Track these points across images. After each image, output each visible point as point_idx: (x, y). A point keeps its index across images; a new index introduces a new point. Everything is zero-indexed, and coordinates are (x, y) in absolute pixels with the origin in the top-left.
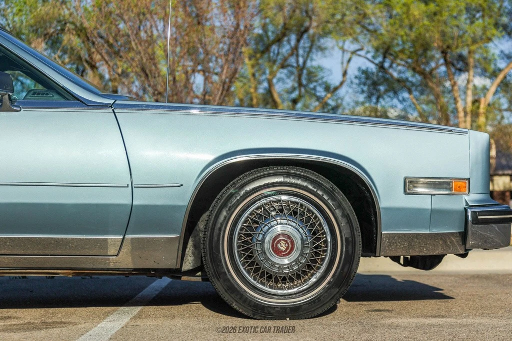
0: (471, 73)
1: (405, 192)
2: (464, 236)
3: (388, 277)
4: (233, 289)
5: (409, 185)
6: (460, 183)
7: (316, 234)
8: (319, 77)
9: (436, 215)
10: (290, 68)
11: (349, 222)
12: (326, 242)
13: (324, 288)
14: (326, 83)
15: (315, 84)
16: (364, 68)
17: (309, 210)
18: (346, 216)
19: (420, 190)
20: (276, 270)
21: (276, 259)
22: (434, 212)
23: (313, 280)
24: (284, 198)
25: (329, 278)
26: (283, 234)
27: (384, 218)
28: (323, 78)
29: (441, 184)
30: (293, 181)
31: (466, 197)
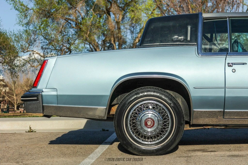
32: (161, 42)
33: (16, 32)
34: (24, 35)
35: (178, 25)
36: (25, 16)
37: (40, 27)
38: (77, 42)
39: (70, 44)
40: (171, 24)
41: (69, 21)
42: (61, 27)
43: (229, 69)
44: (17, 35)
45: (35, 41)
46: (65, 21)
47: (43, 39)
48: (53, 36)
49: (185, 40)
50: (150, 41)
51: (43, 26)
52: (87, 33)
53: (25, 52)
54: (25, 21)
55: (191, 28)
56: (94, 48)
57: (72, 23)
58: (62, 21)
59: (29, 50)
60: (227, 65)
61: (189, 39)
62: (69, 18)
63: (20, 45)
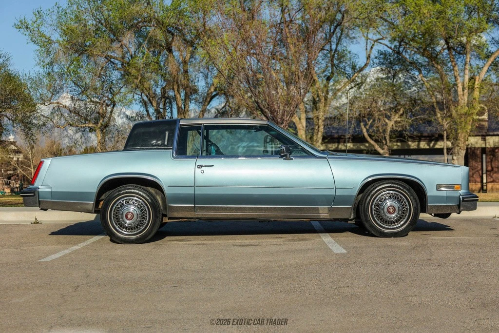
0: (469, 56)
1: (437, 190)
2: (459, 206)
3: (423, 220)
4: (372, 226)
5: (438, 187)
6: (458, 186)
7: (403, 206)
9: (448, 198)
10: (326, 52)
11: (416, 201)
12: (407, 208)
13: (407, 226)
14: (352, 64)
15: (344, 64)
16: (382, 51)
17: (401, 197)
18: (414, 199)
19: (443, 189)
20: (388, 219)
21: (389, 215)
22: (448, 197)
23: (402, 223)
24: (391, 192)
25: (408, 222)
26: (391, 206)
27: (429, 199)
29: (450, 186)
30: (394, 185)
31: (460, 192)
32: (142, 146)
33: (33, 75)
34: (45, 79)
35: (158, 131)
36: (48, 51)
37: (68, 68)
38: (123, 90)
39: (113, 94)
40: (152, 129)
41: (112, 60)
42: (100, 69)
43: (198, 170)
44: (35, 80)
45: (61, 88)
46: (106, 60)
47: (74, 85)
48: (88, 81)
49: (163, 144)
50: (132, 145)
51: (72, 67)
52: (137, 78)
53: (46, 104)
54: (48, 60)
55: (169, 134)
56: (149, 100)
57: (116, 62)
58: (102, 60)
59: (52, 101)
60: (197, 167)
61: (166, 143)
62: (111, 56)
63: (38, 94)
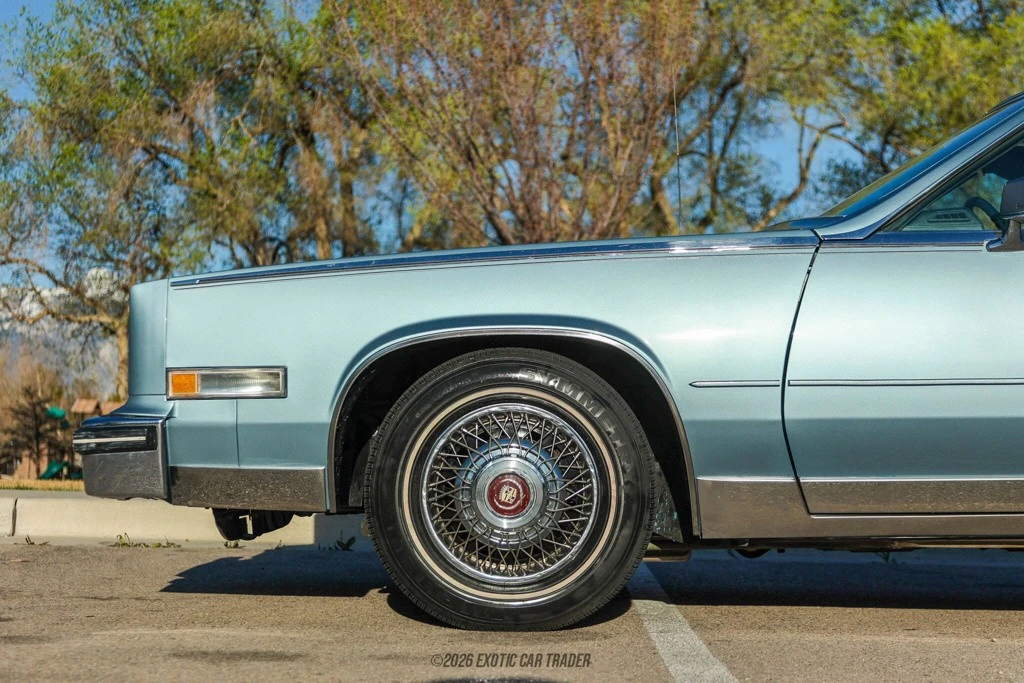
8: (753, 176)
10: (697, 158)
14: (763, 188)
15: (742, 190)
16: (840, 161)
28: (758, 178)
